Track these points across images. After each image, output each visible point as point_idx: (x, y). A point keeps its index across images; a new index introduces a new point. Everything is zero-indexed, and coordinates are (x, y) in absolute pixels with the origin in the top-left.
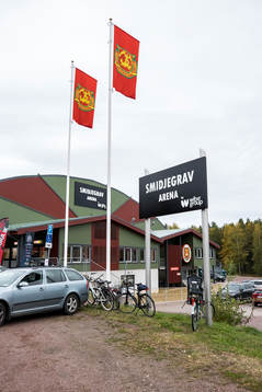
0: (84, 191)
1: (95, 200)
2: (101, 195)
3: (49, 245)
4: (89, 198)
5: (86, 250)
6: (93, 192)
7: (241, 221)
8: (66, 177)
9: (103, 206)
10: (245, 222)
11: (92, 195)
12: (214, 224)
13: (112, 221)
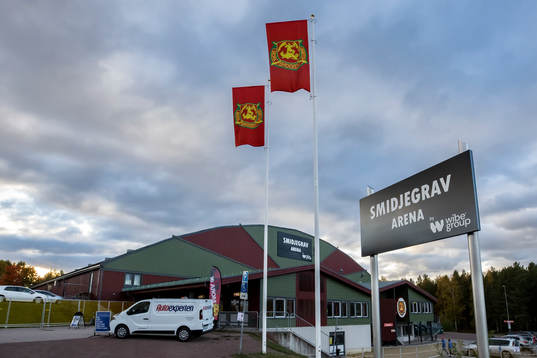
0: (287, 241)
1: (299, 250)
2: (306, 245)
3: (244, 296)
4: (293, 249)
5: (290, 303)
6: (297, 243)
7: (456, 273)
8: (263, 226)
9: (309, 257)
10: (460, 274)
11: (296, 246)
12: (425, 276)
13: (321, 272)
